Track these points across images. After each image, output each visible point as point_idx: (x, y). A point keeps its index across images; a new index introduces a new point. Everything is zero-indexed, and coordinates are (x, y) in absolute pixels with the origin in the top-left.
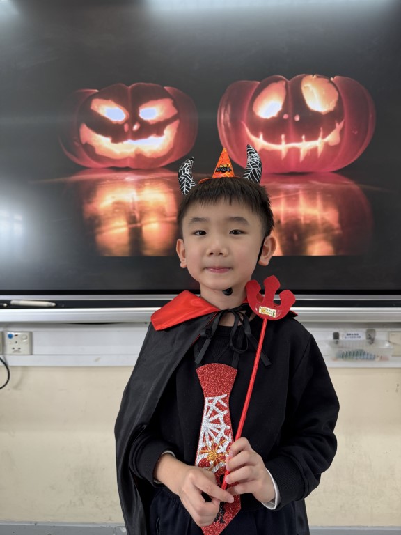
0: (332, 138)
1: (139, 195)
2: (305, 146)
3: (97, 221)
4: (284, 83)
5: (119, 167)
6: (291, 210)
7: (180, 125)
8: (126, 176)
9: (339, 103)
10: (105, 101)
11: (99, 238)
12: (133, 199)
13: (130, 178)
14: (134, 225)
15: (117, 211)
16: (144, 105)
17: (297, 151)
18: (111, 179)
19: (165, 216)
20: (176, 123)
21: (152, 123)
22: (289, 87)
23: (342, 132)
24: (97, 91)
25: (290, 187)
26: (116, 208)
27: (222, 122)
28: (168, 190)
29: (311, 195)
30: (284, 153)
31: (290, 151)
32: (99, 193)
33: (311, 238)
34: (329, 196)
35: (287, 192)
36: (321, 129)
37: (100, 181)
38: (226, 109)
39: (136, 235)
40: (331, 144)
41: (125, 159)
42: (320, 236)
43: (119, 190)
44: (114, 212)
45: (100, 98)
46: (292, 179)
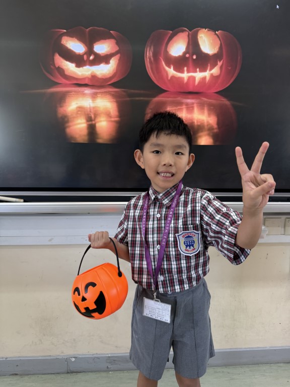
0: (216, 71)
1: (93, 103)
2: (199, 75)
3: (66, 119)
4: (187, 33)
5: (81, 84)
6: (189, 116)
7: (120, 58)
8: (85, 90)
9: (221, 48)
10: (71, 38)
11: (68, 130)
12: (90, 105)
13: (88, 91)
14: (90, 123)
15: (79, 112)
16: (97, 43)
17: (194, 78)
18: (75, 92)
19: (111, 117)
20: (118, 56)
21: (102, 55)
22: (190, 36)
23: (221, 68)
24: (65, 31)
25: (189, 101)
26: (79, 111)
27: (148, 56)
28: (112, 100)
29: (201, 106)
30: (186, 79)
31: (189, 78)
32: (67, 101)
33: (201, 134)
34: (212, 108)
35: (187, 104)
36: (209, 64)
38: (150, 47)
39: (92, 129)
40: (214, 75)
41: (84, 79)
42: (205, 133)
43: (81, 99)
44: (77, 113)
45: (67, 36)
46: (190, 96)
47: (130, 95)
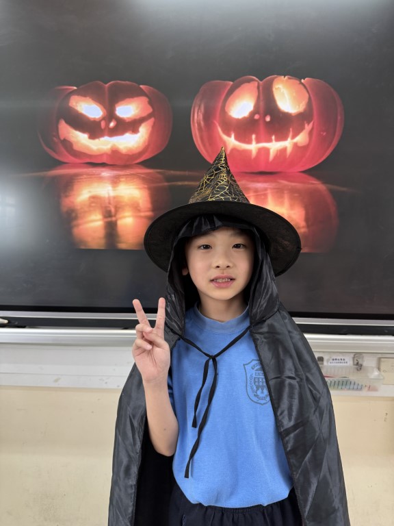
0: (301, 138)
1: (114, 190)
2: (274, 146)
3: (74, 215)
4: (256, 84)
5: (96, 163)
7: (154, 123)
8: (102, 171)
9: (309, 104)
10: (83, 98)
11: (76, 231)
12: (109, 194)
13: (106, 173)
14: (109, 219)
15: (93, 205)
16: (120, 103)
17: (267, 150)
18: (88, 174)
19: (139, 211)
20: (151, 121)
21: (127, 121)
22: (261, 88)
23: (310, 133)
24: (75, 88)
25: (259, 185)
26: (93, 202)
27: (195, 121)
28: (142, 186)
29: (279, 193)
30: (254, 153)
31: (260, 150)
32: (75, 187)
34: (296, 195)
35: (256, 191)
36: (291, 129)
37: (77, 175)
38: (200, 107)
39: (111, 229)
40: (300, 145)
41: (101, 155)
43: (96, 185)
44: (90, 206)
45: (78, 95)
46: (261, 178)
47: (168, 179)
